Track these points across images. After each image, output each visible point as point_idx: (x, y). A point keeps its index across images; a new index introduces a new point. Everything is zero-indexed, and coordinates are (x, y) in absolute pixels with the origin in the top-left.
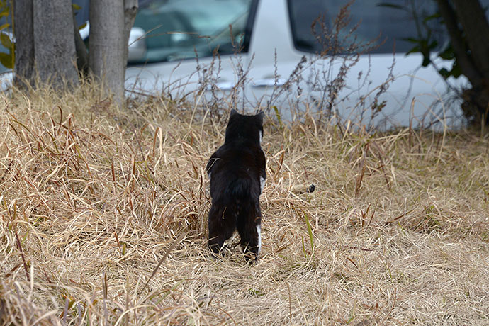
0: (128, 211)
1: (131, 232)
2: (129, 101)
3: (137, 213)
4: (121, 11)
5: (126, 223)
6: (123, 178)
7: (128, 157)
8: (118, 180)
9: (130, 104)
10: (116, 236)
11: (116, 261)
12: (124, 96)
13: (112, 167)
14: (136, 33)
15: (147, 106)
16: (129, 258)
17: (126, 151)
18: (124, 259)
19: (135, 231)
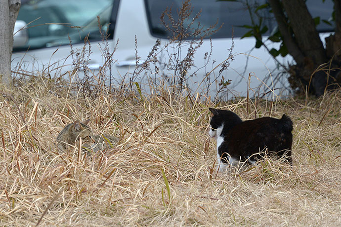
0: (16, 172)
1: (18, 189)
2: (14, 81)
3: (24, 173)
4: (7, 7)
5: (15, 182)
6: (12, 145)
7: (15, 127)
8: (7, 146)
9: (16, 83)
10: (6, 193)
11: (7, 213)
12: (11, 76)
13: (2, 136)
14: (19, 25)
15: (30, 84)
16: (18, 211)
17: (13, 122)
18: (13, 212)
19: (22, 188)
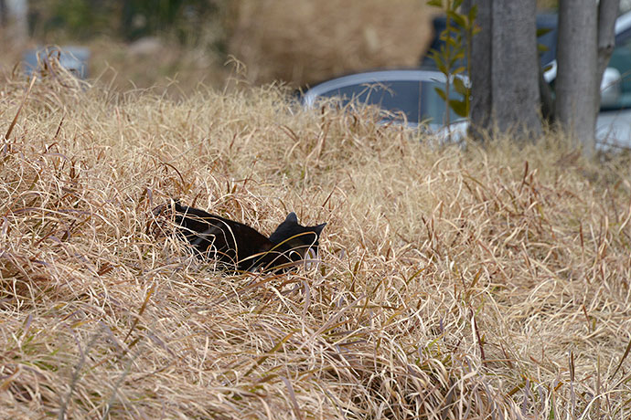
0: (598, 280)
1: (602, 304)
2: (600, 154)
3: (610, 282)
4: (594, 51)
5: (597, 295)
6: (593, 243)
7: (599, 218)
8: (587, 244)
9: (601, 157)
10: (584, 309)
11: (585, 338)
12: (594, 148)
13: (581, 231)
14: (610, 75)
15: (622, 159)
16: (600, 335)
17: (596, 211)
18: (594, 336)
19: (607, 304)
